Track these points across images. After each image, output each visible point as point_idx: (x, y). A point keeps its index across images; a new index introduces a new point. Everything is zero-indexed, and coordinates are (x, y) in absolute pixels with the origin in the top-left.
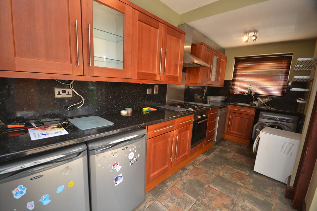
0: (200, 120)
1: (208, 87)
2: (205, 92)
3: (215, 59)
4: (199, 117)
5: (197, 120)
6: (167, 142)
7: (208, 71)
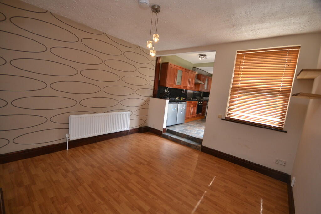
0: (200, 104)
1: (203, 92)
2: (202, 94)
3: (207, 79)
4: (200, 103)
5: (199, 104)
6: (190, 108)
7: (204, 85)
